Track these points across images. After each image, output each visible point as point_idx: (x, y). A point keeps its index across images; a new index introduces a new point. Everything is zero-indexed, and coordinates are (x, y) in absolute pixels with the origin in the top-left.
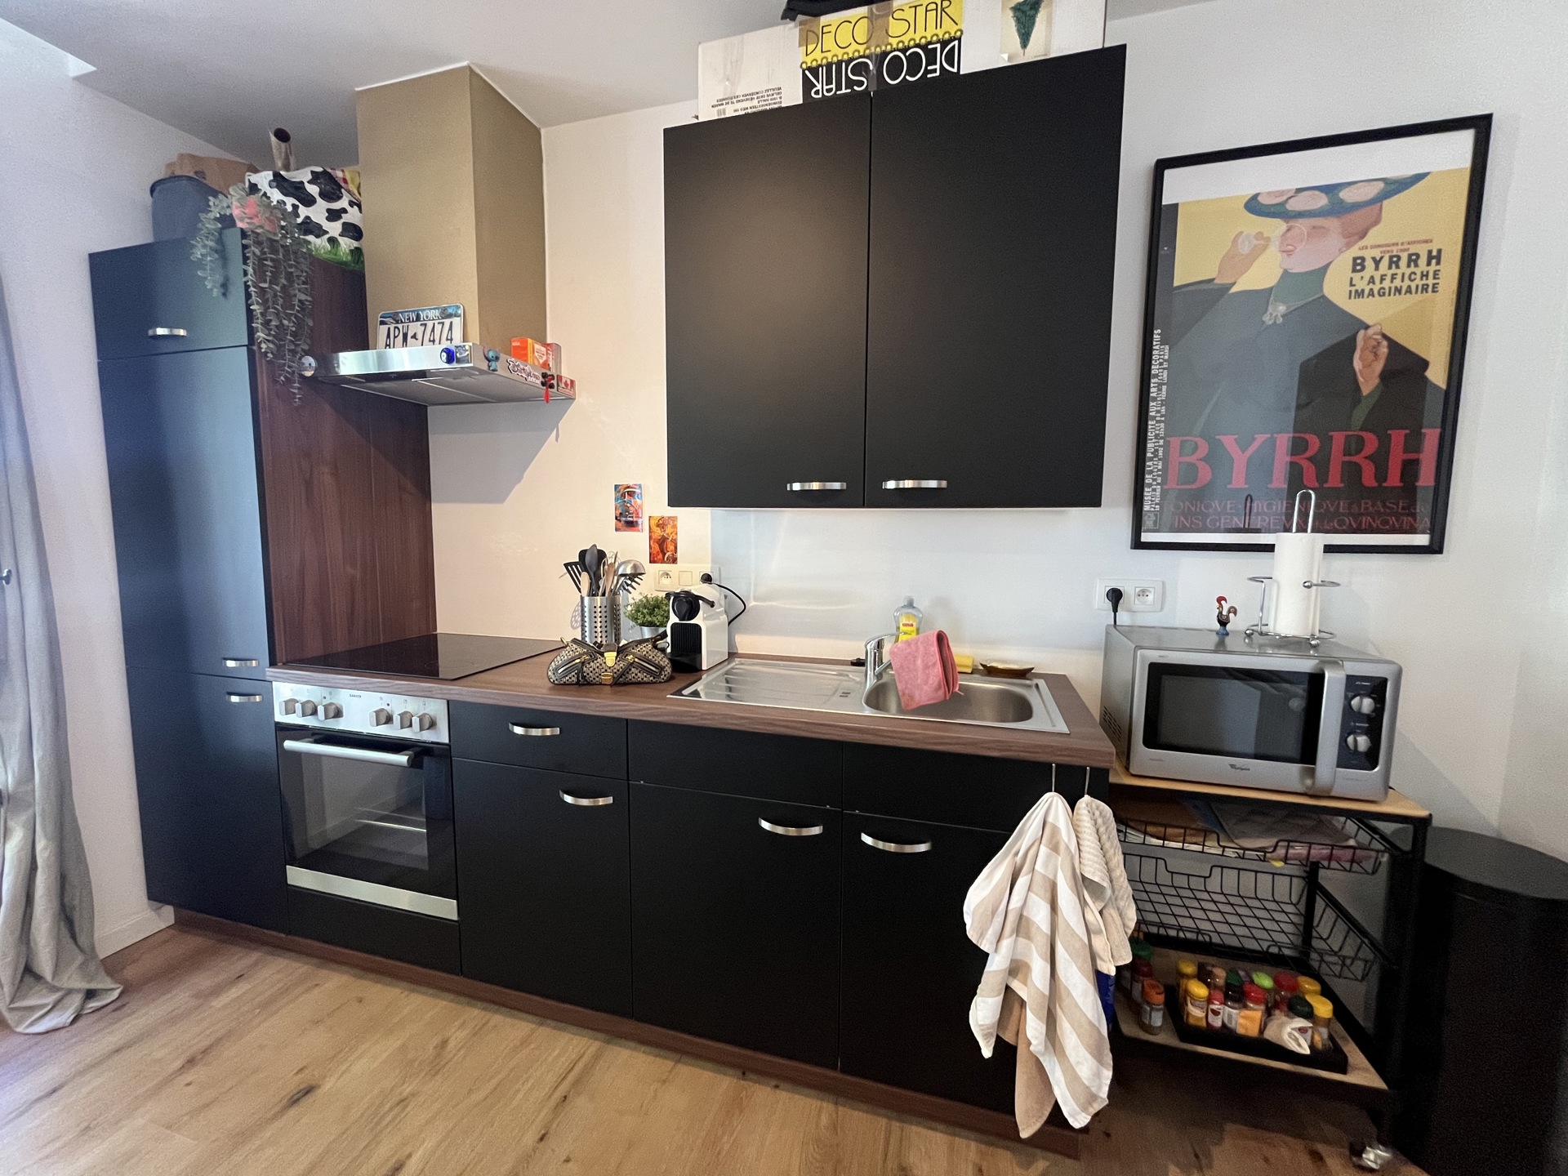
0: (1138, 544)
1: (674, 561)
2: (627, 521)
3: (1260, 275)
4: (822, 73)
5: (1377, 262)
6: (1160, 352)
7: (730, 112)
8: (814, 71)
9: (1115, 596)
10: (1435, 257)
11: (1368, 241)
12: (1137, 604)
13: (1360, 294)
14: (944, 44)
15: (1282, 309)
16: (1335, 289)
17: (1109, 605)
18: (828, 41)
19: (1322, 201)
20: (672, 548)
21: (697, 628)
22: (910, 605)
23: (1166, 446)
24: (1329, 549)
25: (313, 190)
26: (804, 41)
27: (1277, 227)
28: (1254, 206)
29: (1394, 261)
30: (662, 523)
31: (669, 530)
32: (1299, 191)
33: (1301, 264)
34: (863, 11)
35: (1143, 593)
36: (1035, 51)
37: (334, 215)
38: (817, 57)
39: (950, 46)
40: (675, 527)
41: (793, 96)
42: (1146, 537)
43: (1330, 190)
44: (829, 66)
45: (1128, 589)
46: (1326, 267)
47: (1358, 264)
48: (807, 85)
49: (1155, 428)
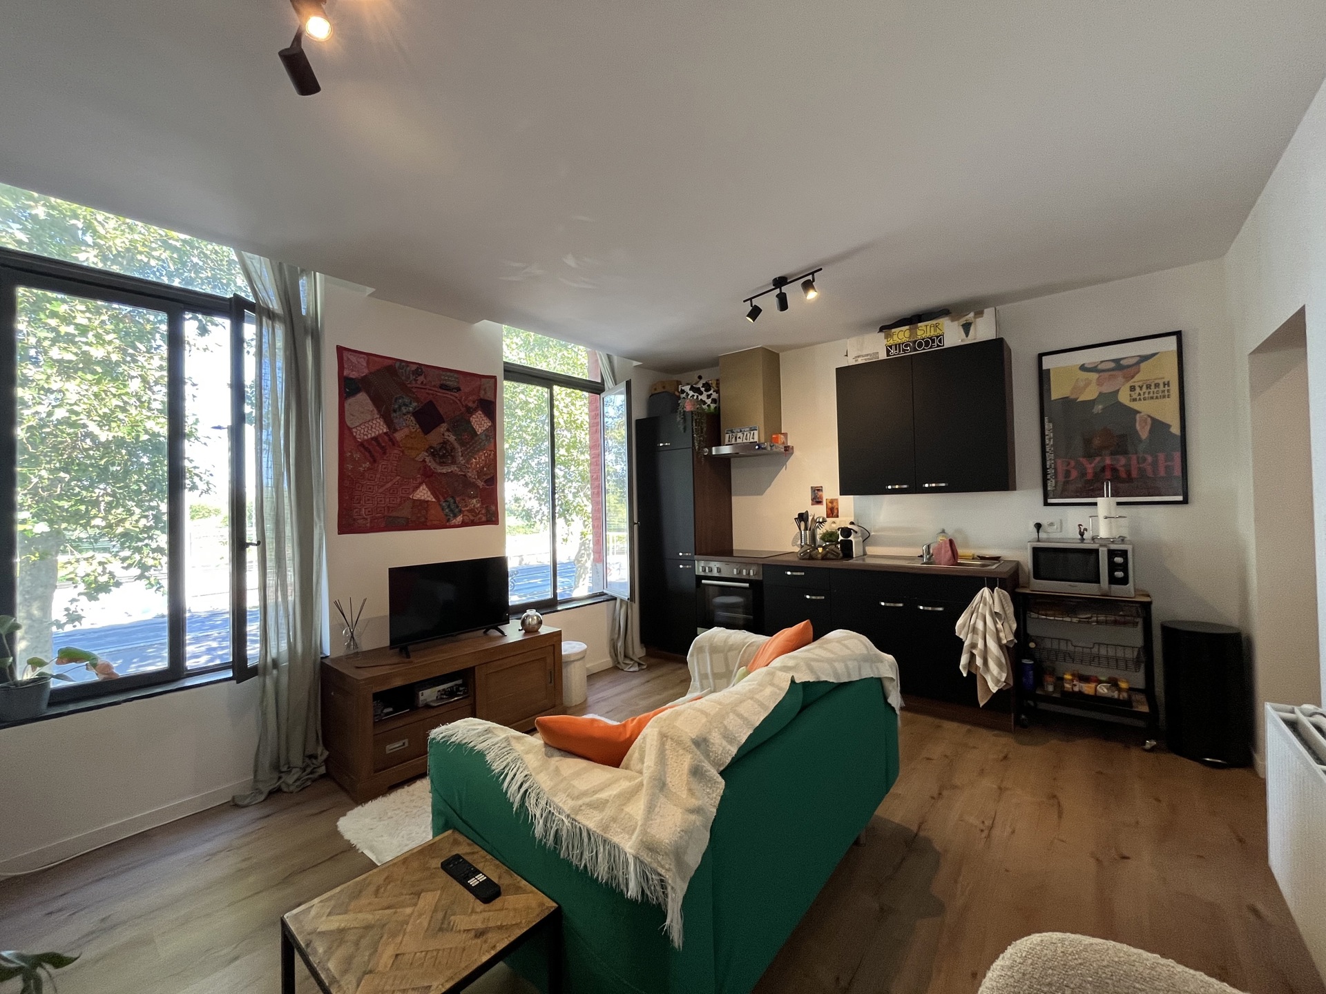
0: (1046, 504)
1: (838, 517)
2: (817, 500)
3: (1089, 394)
4: (894, 347)
5: (1141, 388)
6: (1048, 426)
7: (860, 361)
8: (891, 347)
9: (1038, 526)
10: (1167, 384)
11: (1136, 378)
12: (1049, 529)
13: (1135, 400)
14: (937, 337)
15: (1100, 407)
16: (1124, 398)
17: (1035, 530)
18: (895, 337)
19: (1112, 365)
20: (836, 511)
21: (851, 541)
22: (943, 531)
23: (1055, 462)
24: (1119, 504)
25: (703, 389)
26: (886, 337)
27: (1094, 376)
28: (1083, 368)
29: (1149, 387)
30: (832, 501)
31: (835, 504)
32: (1102, 362)
33: (1107, 389)
34: (907, 327)
35: (1051, 524)
36: (970, 340)
37: (709, 396)
38: (891, 342)
39: (940, 338)
40: (837, 503)
41: (883, 356)
42: (1050, 501)
43: (1117, 361)
44: (896, 345)
45: (1044, 522)
46: (1118, 390)
47: (1133, 389)
48: (888, 351)
49: (1050, 456)
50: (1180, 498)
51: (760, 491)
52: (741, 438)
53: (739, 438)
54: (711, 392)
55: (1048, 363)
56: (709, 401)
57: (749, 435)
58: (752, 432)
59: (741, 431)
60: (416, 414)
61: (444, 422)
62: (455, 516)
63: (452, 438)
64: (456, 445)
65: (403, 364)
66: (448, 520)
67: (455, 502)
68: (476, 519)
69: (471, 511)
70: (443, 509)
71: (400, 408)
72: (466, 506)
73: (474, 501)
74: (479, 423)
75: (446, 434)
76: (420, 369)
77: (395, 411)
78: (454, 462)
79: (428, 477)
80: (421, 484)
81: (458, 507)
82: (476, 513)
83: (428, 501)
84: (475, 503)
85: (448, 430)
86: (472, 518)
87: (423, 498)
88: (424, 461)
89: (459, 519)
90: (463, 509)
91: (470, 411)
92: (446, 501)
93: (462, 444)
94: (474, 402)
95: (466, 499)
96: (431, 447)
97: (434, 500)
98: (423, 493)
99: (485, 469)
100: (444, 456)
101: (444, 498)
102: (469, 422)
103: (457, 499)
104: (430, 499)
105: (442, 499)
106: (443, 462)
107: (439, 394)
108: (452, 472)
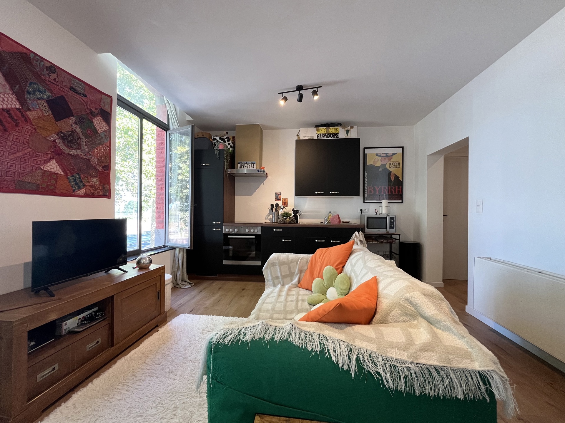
0: (364, 202)
1: (287, 206)
2: (278, 199)
3: (378, 164)
4: (320, 135)
5: (392, 164)
6: (366, 174)
7: (306, 138)
8: (319, 134)
9: (361, 210)
10: (399, 164)
11: (391, 161)
12: (365, 211)
13: (391, 168)
14: (337, 134)
15: (381, 169)
16: (388, 167)
17: (360, 212)
18: (321, 131)
19: (385, 155)
20: (286, 204)
21: (297, 216)
22: (330, 212)
23: (367, 188)
24: (388, 203)
26: (317, 130)
27: (380, 158)
28: (377, 155)
29: (394, 164)
30: (285, 200)
31: (286, 201)
32: (382, 153)
33: (384, 163)
34: (325, 128)
35: (365, 210)
36: (348, 137)
37: (229, 144)
38: (319, 133)
39: (338, 134)
40: (287, 200)
41: (315, 138)
42: (365, 201)
43: (386, 154)
44: (321, 134)
45: (363, 209)
46: (386, 164)
47: (390, 164)
48: (317, 136)
49: (366, 185)
50: (401, 201)
51: (250, 194)
52: (247, 166)
53: (246, 166)
54: (230, 142)
55: (367, 151)
56: (229, 146)
57: (251, 165)
58: (253, 164)
59: (247, 163)
60: (50, 102)
61: (73, 116)
62: (79, 188)
63: (79, 130)
64: (82, 136)
65: (37, 57)
66: (74, 191)
67: (80, 178)
68: (96, 194)
69: (91, 186)
70: (70, 182)
71: (34, 91)
72: (88, 182)
73: (95, 179)
74: (99, 125)
75: (74, 126)
76: (53, 68)
77: (29, 93)
78: (79, 148)
79: (58, 154)
80: (51, 159)
81: (82, 182)
82: (95, 188)
83: (57, 174)
84: (95, 181)
85: (76, 123)
86: (92, 191)
87: (52, 170)
88: (54, 141)
89: (83, 191)
90: (86, 184)
91: (93, 115)
92: (73, 176)
93: (86, 136)
94: (96, 109)
95: (89, 177)
96: (62, 132)
97: (62, 173)
98: (53, 167)
99: (103, 159)
100: (71, 142)
101: (71, 174)
102: (92, 122)
103: (82, 176)
104: (59, 172)
105: (69, 174)
106: (71, 147)
107: (69, 93)
108: (78, 155)
